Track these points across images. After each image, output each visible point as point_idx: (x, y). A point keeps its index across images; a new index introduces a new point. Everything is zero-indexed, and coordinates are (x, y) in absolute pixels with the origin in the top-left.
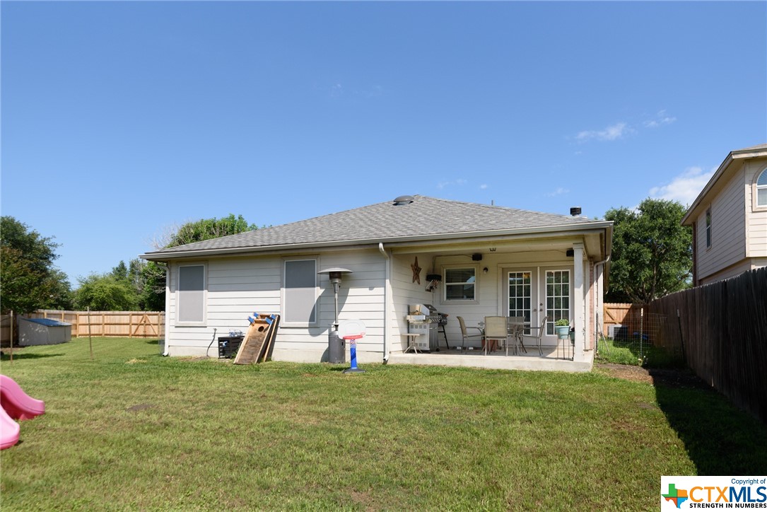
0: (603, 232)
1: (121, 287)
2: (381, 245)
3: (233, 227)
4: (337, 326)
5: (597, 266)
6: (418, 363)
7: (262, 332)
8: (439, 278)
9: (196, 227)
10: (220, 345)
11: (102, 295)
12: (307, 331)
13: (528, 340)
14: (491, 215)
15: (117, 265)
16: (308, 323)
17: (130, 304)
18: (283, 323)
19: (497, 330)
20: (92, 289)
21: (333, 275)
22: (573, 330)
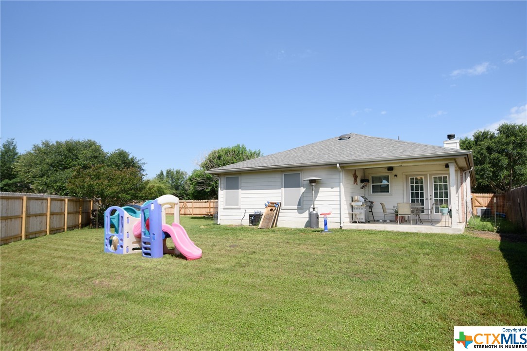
0: (466, 156)
2: (338, 165)
3: (239, 152)
4: (314, 208)
5: (465, 173)
6: (360, 228)
7: (272, 212)
8: (368, 181)
9: (219, 152)
10: (250, 218)
12: (296, 211)
13: (423, 216)
14: (399, 146)
15: (159, 173)
16: (297, 206)
18: (283, 207)
19: (405, 210)
21: (311, 181)
22: (451, 210)
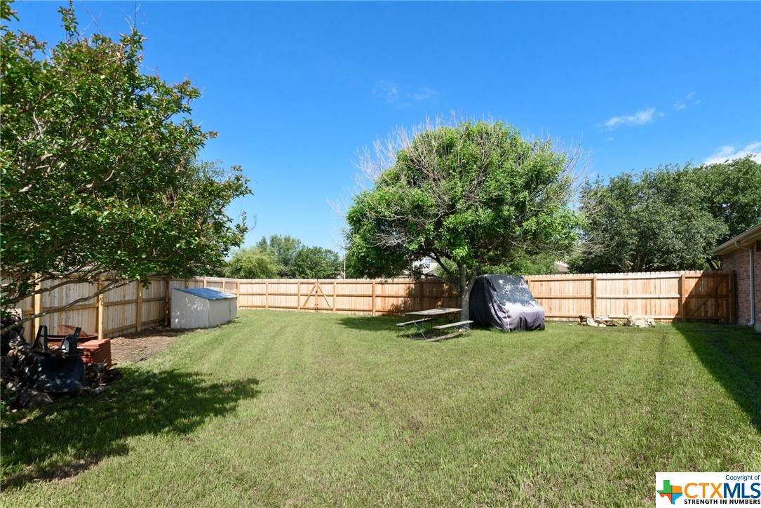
1: (265, 258)
11: (250, 265)
15: (260, 240)
17: (272, 274)
20: (241, 260)
